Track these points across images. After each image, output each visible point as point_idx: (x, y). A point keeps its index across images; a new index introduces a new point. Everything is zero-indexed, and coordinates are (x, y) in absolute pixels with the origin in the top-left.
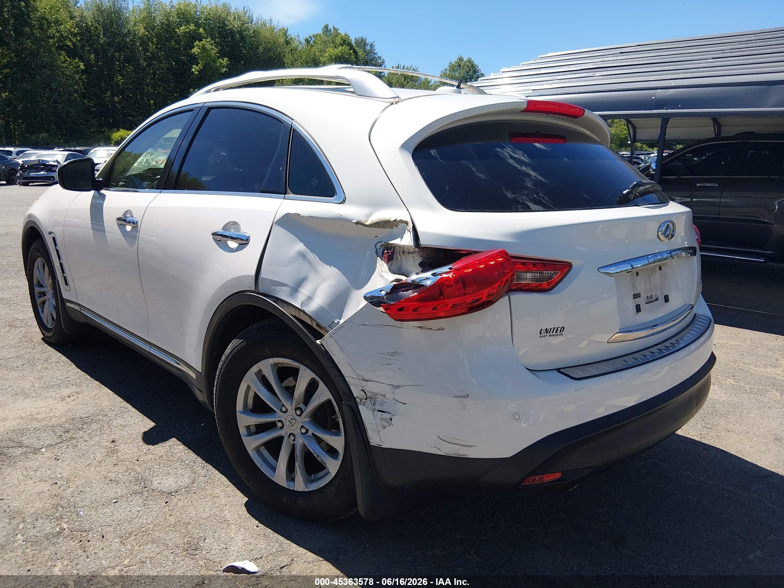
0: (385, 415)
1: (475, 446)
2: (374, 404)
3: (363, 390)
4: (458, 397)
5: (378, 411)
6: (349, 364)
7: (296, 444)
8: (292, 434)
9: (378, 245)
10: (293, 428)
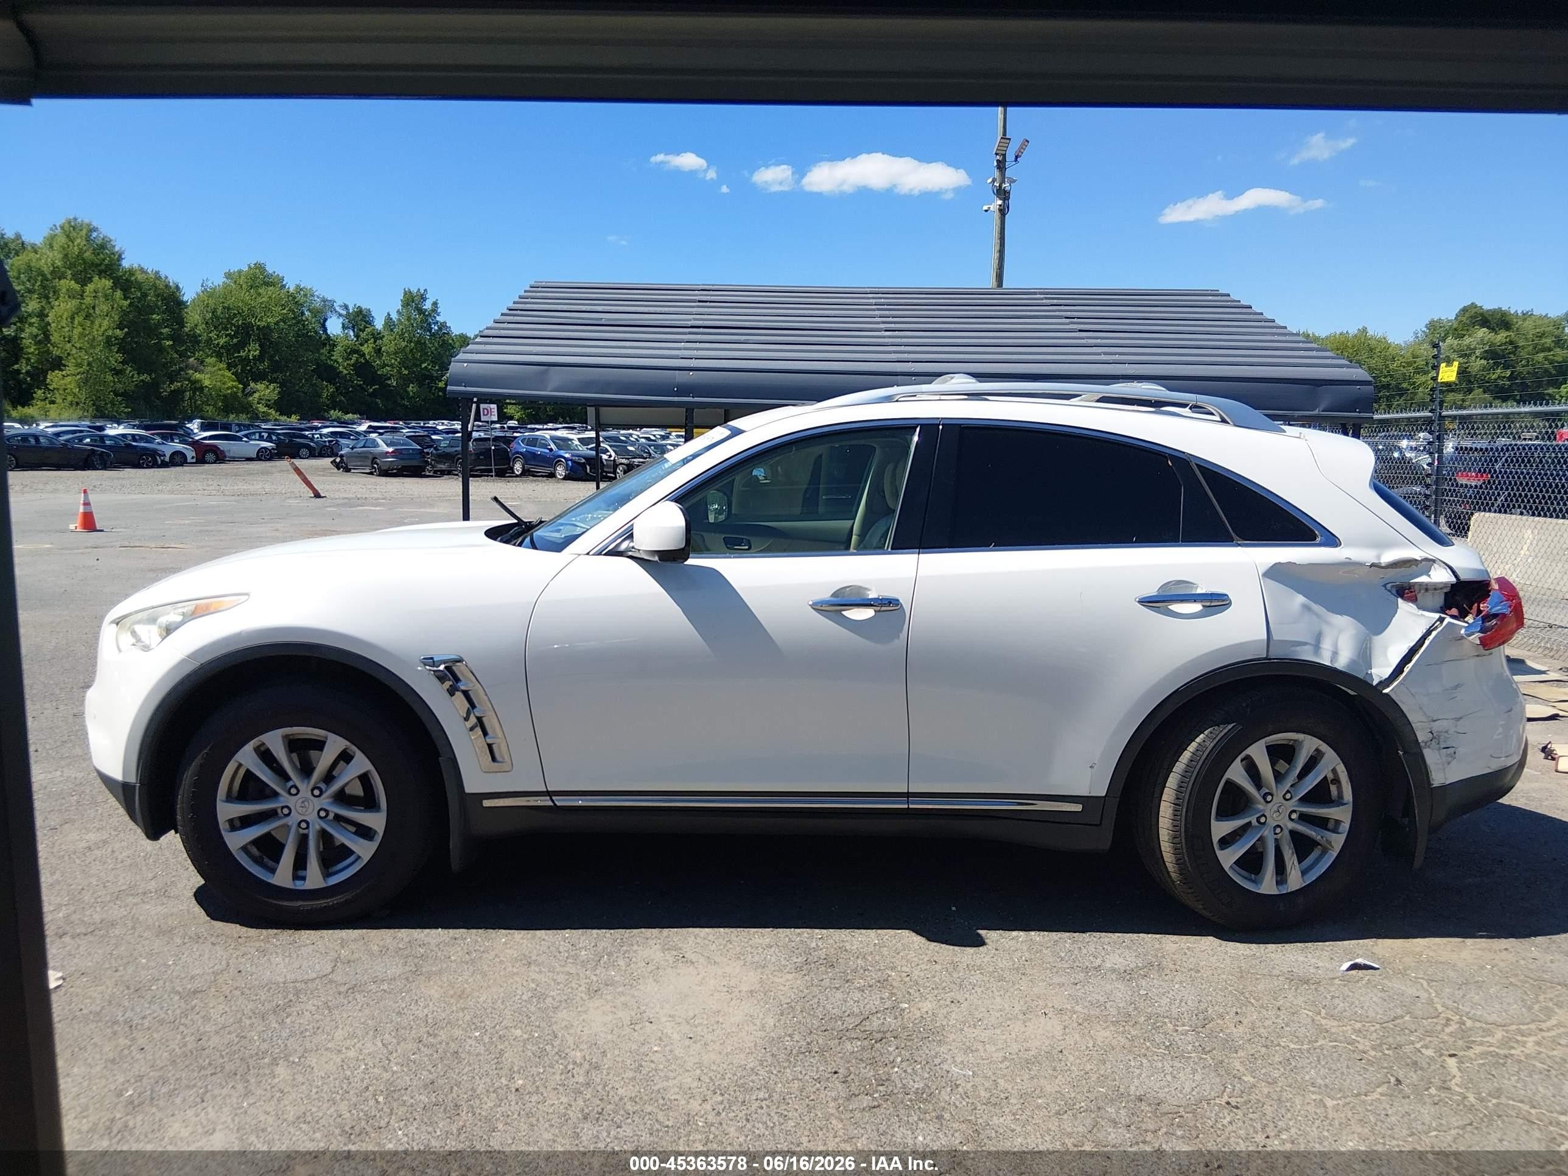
0: (1449, 751)
2: (1438, 744)
3: (1430, 732)
5: (1444, 748)
6: (1421, 708)
7: (1281, 837)
8: (1278, 826)
9: (1388, 586)
10: (1280, 818)
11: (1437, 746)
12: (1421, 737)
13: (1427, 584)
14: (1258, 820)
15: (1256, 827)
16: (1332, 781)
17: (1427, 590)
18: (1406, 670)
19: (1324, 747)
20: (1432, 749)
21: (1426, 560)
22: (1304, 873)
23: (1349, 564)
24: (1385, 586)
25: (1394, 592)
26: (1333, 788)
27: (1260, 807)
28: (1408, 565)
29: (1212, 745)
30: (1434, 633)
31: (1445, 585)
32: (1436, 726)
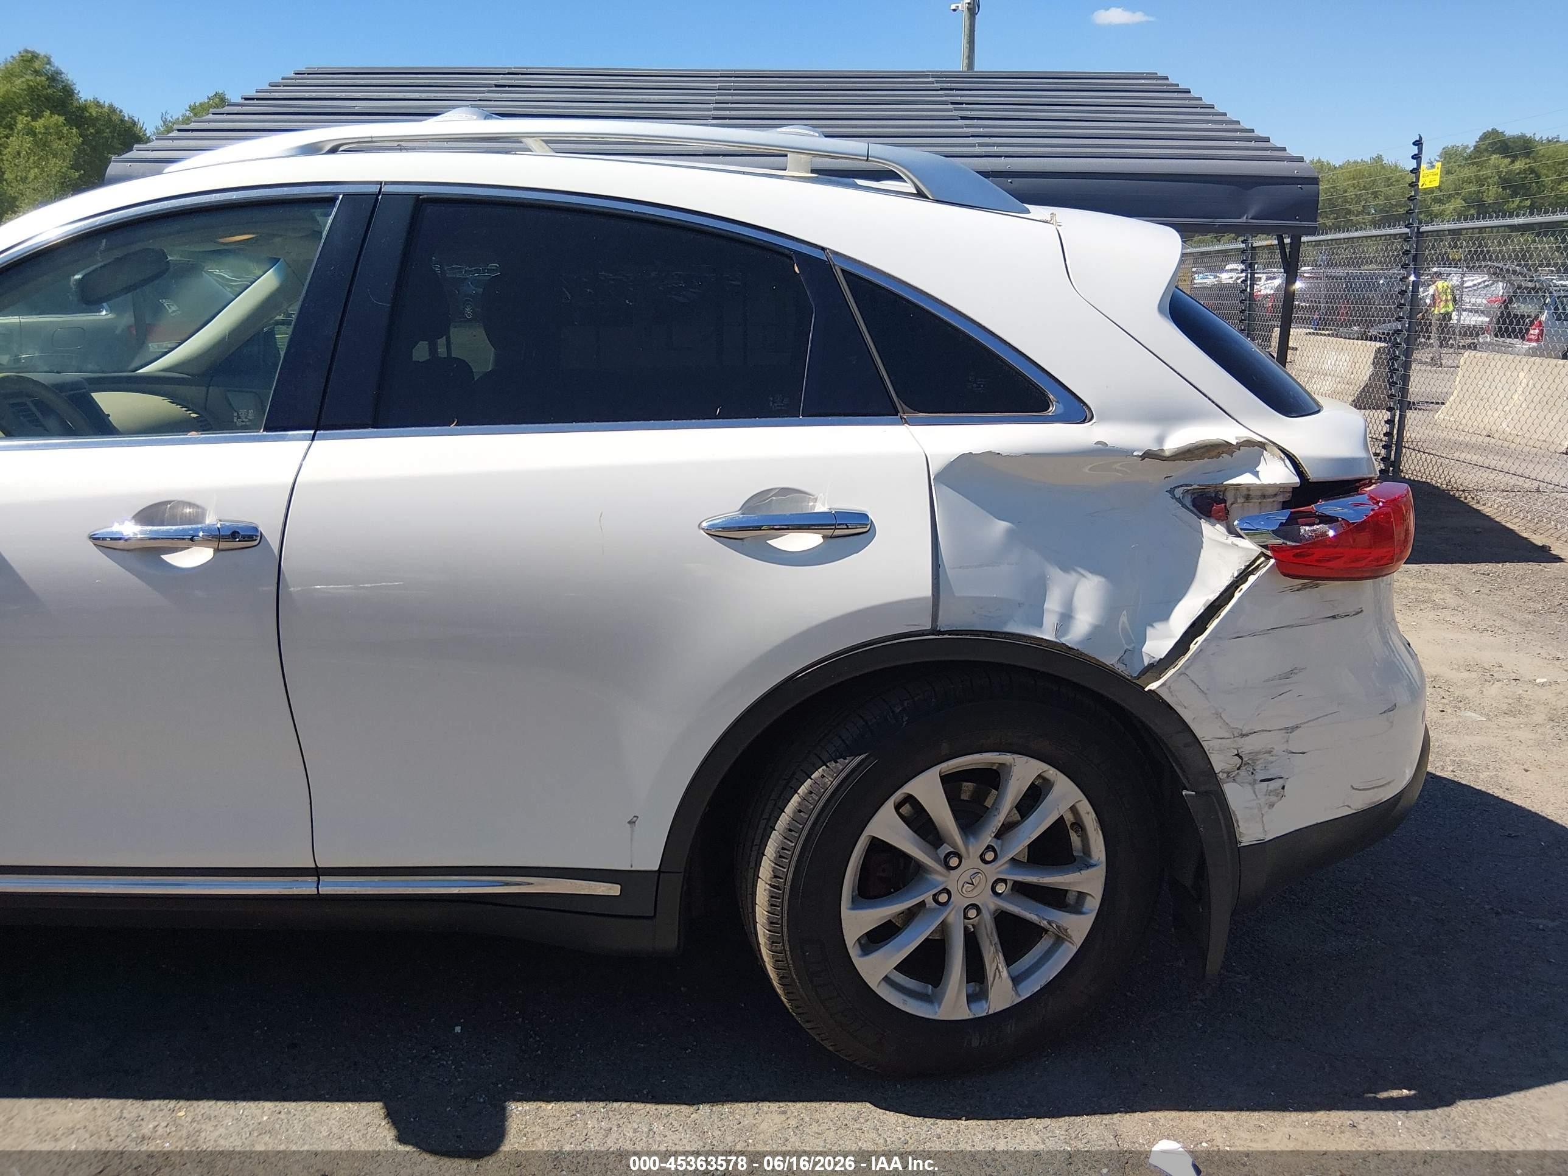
0: (1272, 785)
1: (1393, 781)
2: (1252, 773)
3: (1238, 755)
4: (1384, 712)
5: (1262, 781)
6: (1218, 715)
7: (979, 923)
8: (974, 906)
9: (1178, 493)
10: (975, 893)
11: (1250, 778)
12: (1220, 763)
13: (1249, 487)
14: (935, 898)
15: (935, 909)
16: (1072, 824)
17: (1248, 497)
18: (1193, 647)
19: (1052, 773)
20: (1241, 784)
21: (1249, 443)
22: (1016, 980)
23: (1102, 451)
24: (1171, 491)
25: (1188, 502)
26: (1075, 838)
27: (939, 878)
28: (1214, 453)
29: (835, 783)
30: (1252, 579)
31: (1281, 488)
32: (1248, 746)
